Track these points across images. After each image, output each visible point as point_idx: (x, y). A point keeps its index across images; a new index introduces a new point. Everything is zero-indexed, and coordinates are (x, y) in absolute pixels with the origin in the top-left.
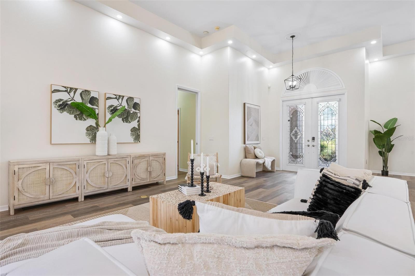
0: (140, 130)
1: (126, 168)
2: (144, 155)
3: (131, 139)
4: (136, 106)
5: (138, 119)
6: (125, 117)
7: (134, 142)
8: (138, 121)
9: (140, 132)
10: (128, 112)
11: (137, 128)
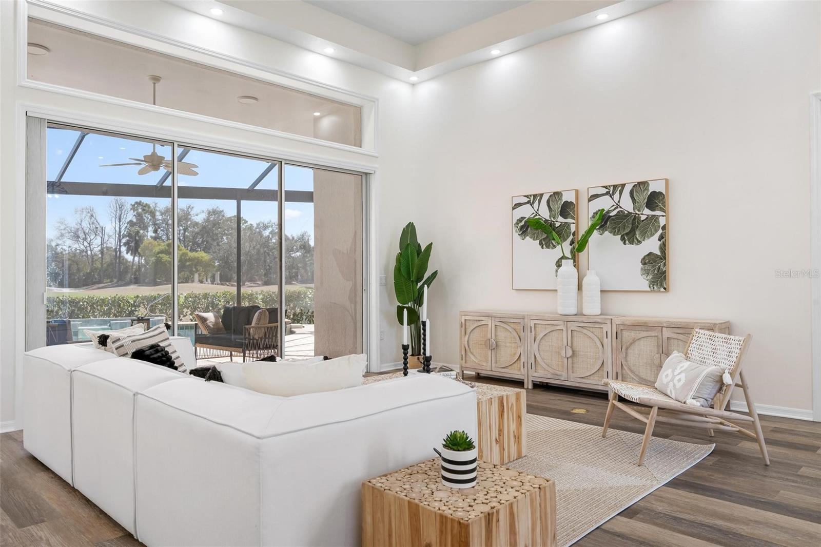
0: (665, 259)
1: (603, 346)
2: (645, 323)
3: (643, 283)
4: (655, 200)
5: (660, 231)
6: (627, 231)
7: (649, 289)
8: (661, 238)
9: (665, 265)
10: (635, 219)
11: (657, 256)
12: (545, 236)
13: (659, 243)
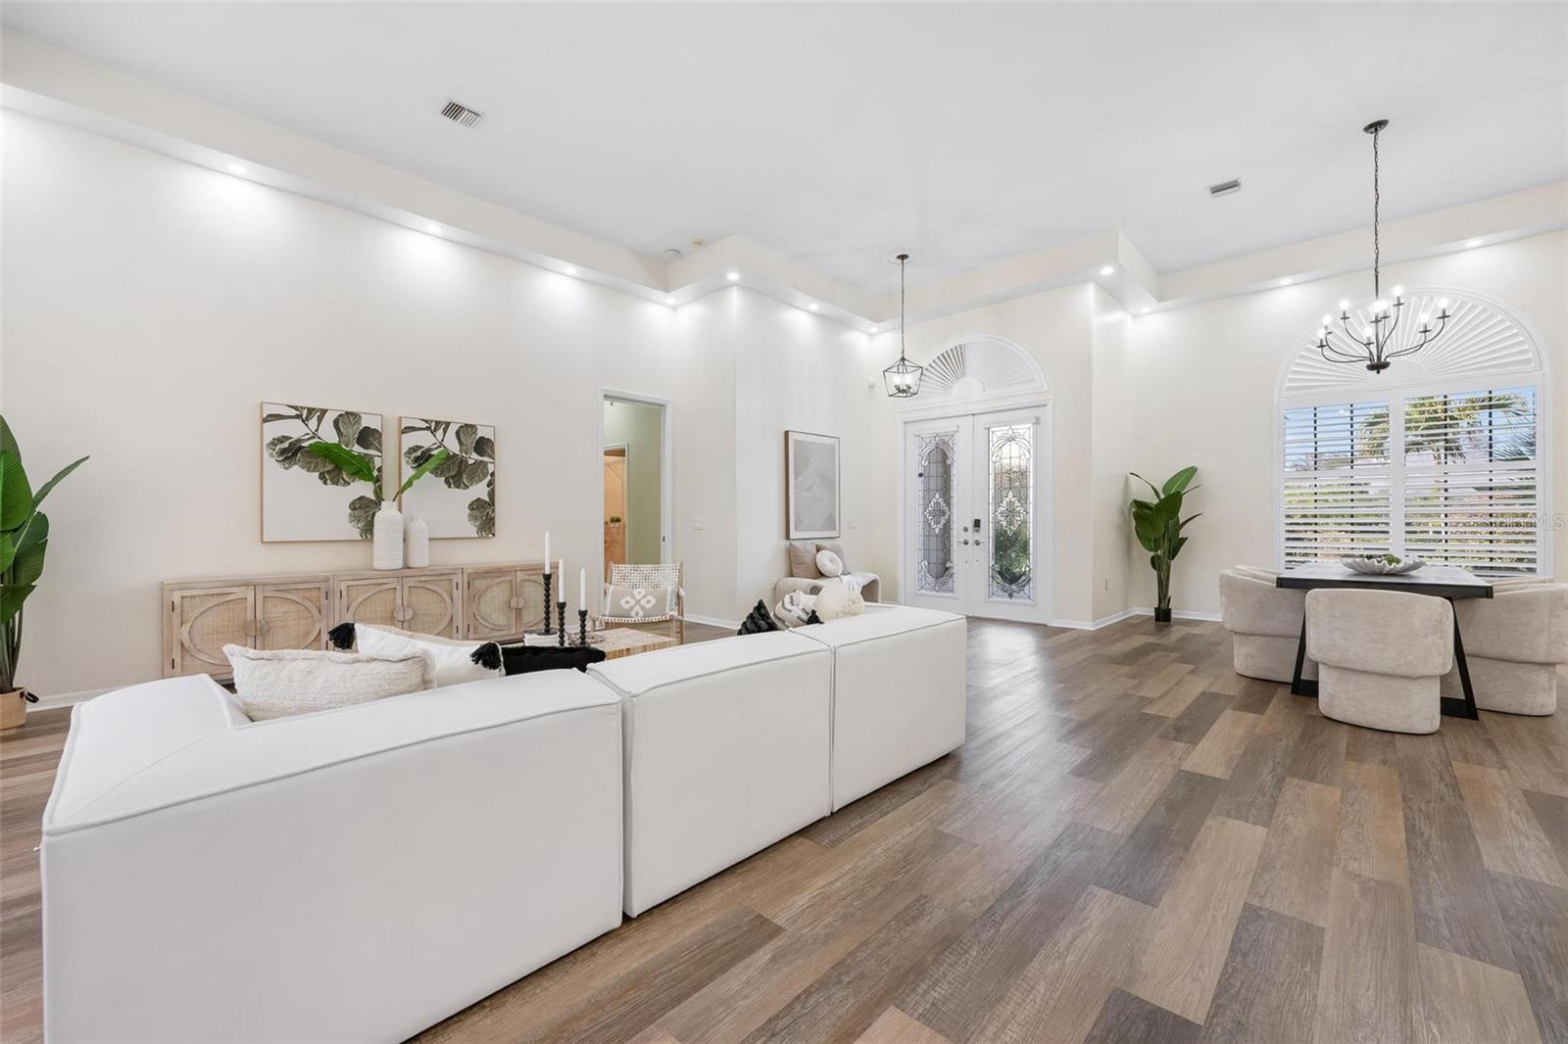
0: (493, 505)
1: (452, 600)
2: (500, 569)
3: (471, 529)
4: (483, 446)
5: (489, 478)
6: (453, 473)
7: (477, 536)
8: (490, 484)
9: (493, 511)
10: (461, 461)
11: (486, 502)
12: (330, 467)
13: (488, 489)
